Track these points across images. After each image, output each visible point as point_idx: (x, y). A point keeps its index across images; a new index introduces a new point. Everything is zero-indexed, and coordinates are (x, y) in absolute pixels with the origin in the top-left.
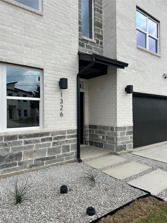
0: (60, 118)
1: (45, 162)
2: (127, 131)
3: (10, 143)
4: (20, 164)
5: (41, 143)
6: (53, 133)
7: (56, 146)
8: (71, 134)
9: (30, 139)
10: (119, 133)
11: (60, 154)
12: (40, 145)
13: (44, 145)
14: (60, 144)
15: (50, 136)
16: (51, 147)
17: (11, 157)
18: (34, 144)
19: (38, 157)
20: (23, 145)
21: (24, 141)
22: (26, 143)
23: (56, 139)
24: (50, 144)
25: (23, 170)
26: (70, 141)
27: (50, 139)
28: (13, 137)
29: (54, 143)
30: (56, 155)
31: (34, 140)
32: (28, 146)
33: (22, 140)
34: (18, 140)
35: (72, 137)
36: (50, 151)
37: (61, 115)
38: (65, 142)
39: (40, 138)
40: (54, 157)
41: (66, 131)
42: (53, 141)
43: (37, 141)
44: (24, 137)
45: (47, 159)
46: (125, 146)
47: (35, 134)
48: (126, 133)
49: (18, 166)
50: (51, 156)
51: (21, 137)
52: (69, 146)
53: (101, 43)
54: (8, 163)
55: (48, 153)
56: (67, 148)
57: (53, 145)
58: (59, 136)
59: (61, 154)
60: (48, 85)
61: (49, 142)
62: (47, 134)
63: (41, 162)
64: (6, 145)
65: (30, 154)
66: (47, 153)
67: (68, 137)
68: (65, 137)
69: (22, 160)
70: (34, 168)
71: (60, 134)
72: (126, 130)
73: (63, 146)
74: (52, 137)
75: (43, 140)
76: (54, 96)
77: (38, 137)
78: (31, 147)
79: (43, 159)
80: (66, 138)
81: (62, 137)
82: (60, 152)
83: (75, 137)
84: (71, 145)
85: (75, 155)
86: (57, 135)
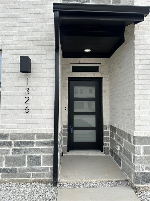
0: (25, 115)
1: (0, 174)
6: (14, 137)
7: (17, 155)
8: (44, 139)
11: (24, 167)
14: (25, 153)
15: (9, 140)
16: (10, 155)
23: (17, 144)
24: (9, 150)
26: (42, 151)
27: (9, 144)
29: (15, 150)
30: (18, 168)
35: (45, 144)
36: (8, 160)
37: (27, 110)
38: (33, 151)
40: (15, 170)
41: (34, 134)
42: (13, 147)
45: (4, 170)
50: (10, 167)
52: (39, 157)
55: (6, 163)
56: (36, 160)
57: (13, 153)
59: (26, 167)
61: (8, 148)
66: (4, 162)
67: (38, 143)
68: (32, 143)
71: (25, 138)
73: (29, 157)
74: (11, 142)
80: (35, 145)
81: (27, 144)
82: (24, 164)
83: (51, 145)
84: (43, 156)
85: (50, 172)
86: (19, 139)
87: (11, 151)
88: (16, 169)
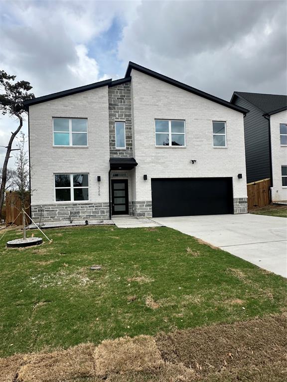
3: (74, 207)
8: (106, 204)
9: (83, 206)
10: (138, 205)
12: (88, 209)
13: (91, 209)
14: (99, 209)
19: (88, 215)
28: (76, 204)
30: (97, 215)
33: (80, 206)
37: (99, 194)
39: (88, 206)
41: (102, 203)
46: (145, 214)
47: (85, 204)
49: (77, 217)
50: (94, 215)
53: (131, 149)
54: (74, 215)
55: (92, 213)
60: (92, 180)
62: (92, 204)
65: (84, 213)
69: (80, 215)
70: (84, 219)
72: (145, 203)
73: (101, 211)
74: (94, 206)
76: (95, 185)
78: (84, 209)
80: (102, 207)
81: (100, 206)
82: (99, 213)
83: (108, 207)
84: (106, 211)
85: (108, 216)
86: (97, 205)
87: (94, 209)
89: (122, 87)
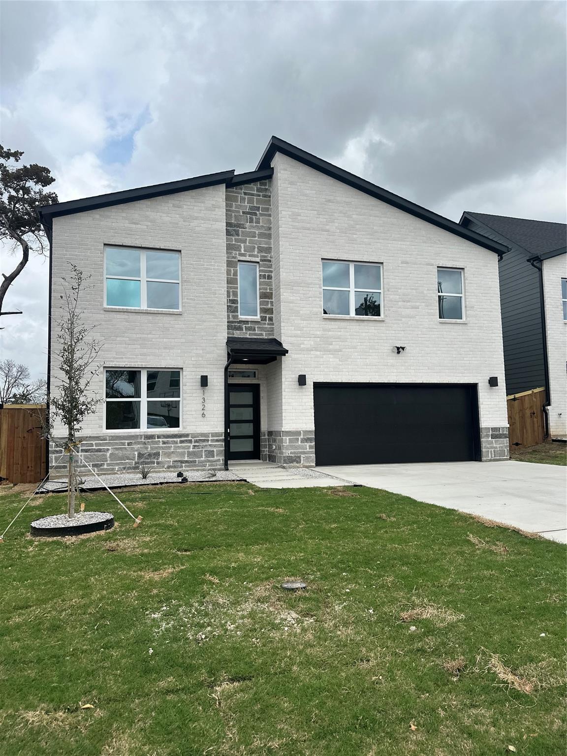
0: (202, 419)
1: (184, 465)
2: (302, 437)
3: (148, 442)
4: (158, 463)
5: (180, 445)
6: (194, 436)
7: (196, 450)
8: (216, 437)
9: (168, 440)
10: (286, 439)
11: (201, 459)
12: (178, 446)
13: (184, 448)
14: (202, 448)
15: (190, 438)
16: (191, 450)
17: (150, 455)
18: (173, 445)
19: (176, 459)
20: (161, 445)
21: (162, 441)
22: (164, 443)
23: (196, 441)
24: (190, 446)
25: (161, 470)
26: (215, 446)
27: (190, 441)
28: (151, 437)
29: (194, 446)
30: (197, 460)
31: (172, 441)
32: (166, 447)
33: (161, 440)
34: (156, 440)
35: (217, 441)
36: (189, 454)
37: (203, 415)
38: (208, 446)
39: (179, 440)
41: (209, 433)
42: (193, 444)
43: (176, 443)
44: (162, 437)
45: (186, 462)
46: (299, 457)
47: (173, 435)
48: (300, 439)
49: (156, 465)
50: (191, 460)
51: (159, 437)
52: (213, 451)
53: (271, 319)
54: (147, 460)
55: (188, 457)
56: (210, 454)
57: (193, 448)
58: (202, 439)
59: (203, 459)
60: (188, 384)
61: (189, 445)
62: (187, 435)
63: (179, 464)
64: (145, 443)
65: (168, 455)
66: (186, 455)
67: (212, 441)
68: (208, 441)
69: (160, 459)
70: (172, 469)
71: (202, 437)
72: (301, 435)
73: (205, 451)
74: (192, 440)
75: (182, 442)
76: (194, 395)
77: (177, 438)
78: (170, 447)
79: (182, 462)
80: (210, 442)
81: (204, 441)
82: (202, 457)
83: (222, 442)
84: (216, 450)
85: (221, 462)
86: (198, 437)
87: (192, 447)
88: (196, 461)
89: (254, 188)
